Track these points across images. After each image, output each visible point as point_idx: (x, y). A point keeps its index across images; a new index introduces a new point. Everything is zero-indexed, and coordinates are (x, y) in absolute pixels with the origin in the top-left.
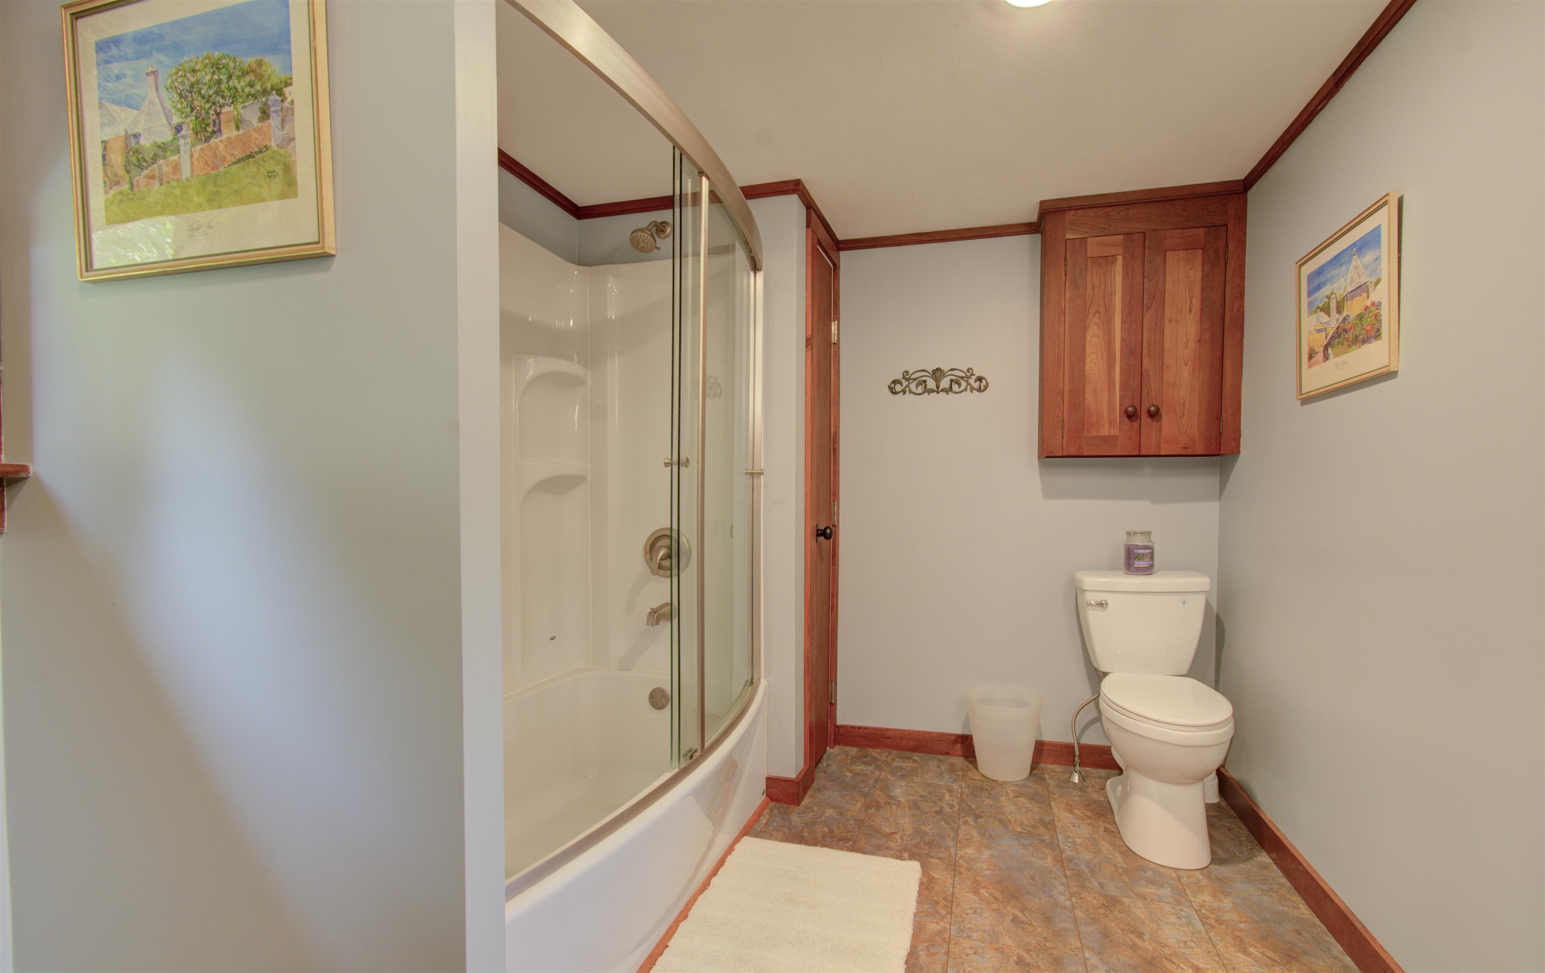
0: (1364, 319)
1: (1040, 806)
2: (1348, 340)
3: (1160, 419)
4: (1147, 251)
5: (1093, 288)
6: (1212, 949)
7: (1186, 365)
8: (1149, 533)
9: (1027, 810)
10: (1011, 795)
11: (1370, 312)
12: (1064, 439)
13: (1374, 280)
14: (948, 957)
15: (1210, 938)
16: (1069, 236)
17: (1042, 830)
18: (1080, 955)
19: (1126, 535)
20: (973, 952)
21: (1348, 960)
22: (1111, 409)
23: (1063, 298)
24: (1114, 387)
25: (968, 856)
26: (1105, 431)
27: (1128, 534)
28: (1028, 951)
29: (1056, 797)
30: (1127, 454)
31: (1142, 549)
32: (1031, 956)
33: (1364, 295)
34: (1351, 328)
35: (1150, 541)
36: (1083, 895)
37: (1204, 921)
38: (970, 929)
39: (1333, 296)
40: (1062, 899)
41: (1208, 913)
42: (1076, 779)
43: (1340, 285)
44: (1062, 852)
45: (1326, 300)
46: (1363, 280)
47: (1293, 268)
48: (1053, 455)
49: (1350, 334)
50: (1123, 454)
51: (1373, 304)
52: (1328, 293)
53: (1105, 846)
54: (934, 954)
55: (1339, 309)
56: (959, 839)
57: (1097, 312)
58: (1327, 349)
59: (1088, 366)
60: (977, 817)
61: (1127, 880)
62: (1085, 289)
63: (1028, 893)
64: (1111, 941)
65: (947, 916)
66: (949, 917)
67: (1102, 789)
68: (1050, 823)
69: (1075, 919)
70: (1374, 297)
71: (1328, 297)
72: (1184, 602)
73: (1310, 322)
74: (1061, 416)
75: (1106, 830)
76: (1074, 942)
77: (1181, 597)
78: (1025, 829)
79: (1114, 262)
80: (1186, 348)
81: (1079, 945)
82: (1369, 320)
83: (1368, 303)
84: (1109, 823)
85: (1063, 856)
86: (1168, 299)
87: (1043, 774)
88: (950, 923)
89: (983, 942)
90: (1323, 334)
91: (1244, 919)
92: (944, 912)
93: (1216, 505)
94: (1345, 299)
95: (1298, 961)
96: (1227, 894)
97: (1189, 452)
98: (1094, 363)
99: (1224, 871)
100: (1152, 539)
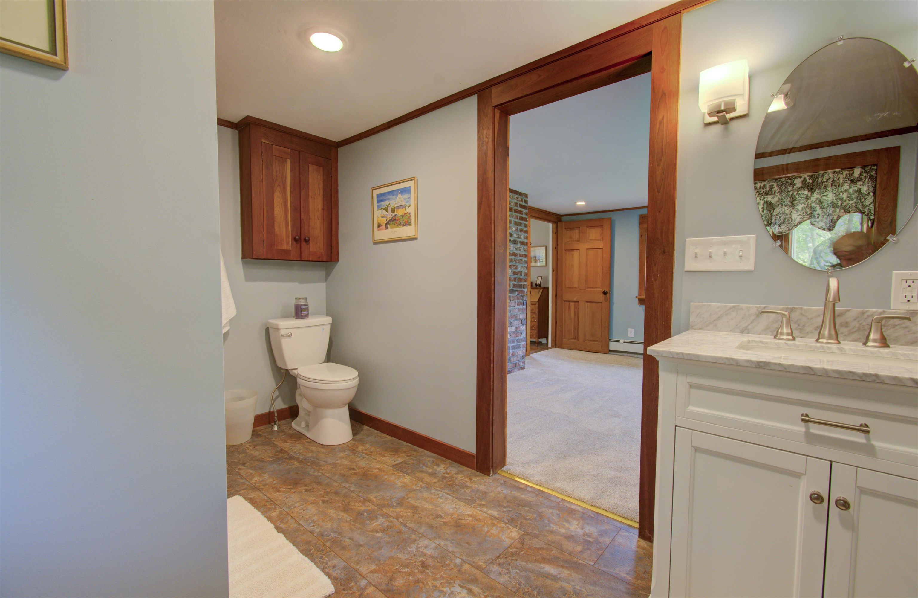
0: (404, 217)
1: (270, 446)
2: (397, 223)
3: (309, 244)
4: (301, 161)
5: (277, 172)
6: (377, 461)
7: (318, 219)
8: (306, 298)
9: (266, 450)
10: (251, 448)
11: (407, 215)
12: (265, 250)
13: (408, 204)
14: (294, 519)
15: (373, 458)
16: (263, 141)
17: (281, 455)
18: (342, 486)
19: (295, 300)
20: (303, 511)
21: (409, 444)
22: (287, 236)
23: (262, 174)
24: (288, 225)
25: (258, 481)
26: (285, 247)
27: (296, 298)
28: (323, 497)
29: (274, 439)
30: (295, 259)
31: (304, 306)
32: (325, 497)
33: (404, 209)
34: (398, 219)
35: (306, 302)
36: (323, 468)
37: (366, 454)
38: (292, 504)
39: (389, 206)
40: (316, 474)
41: (366, 452)
42: (276, 428)
43: (394, 202)
44: (298, 458)
45: (386, 206)
46: (403, 203)
47: (370, 190)
48: (259, 258)
49: (398, 221)
50: (293, 259)
51: (408, 213)
52: (387, 204)
53: (313, 448)
54: (287, 522)
55: (393, 211)
56: (245, 477)
57: (279, 185)
58: (387, 225)
59: (275, 212)
60: (244, 464)
61: (332, 455)
62: (273, 171)
63: (301, 479)
64: (347, 476)
65: (276, 507)
66: (277, 506)
67: (291, 428)
68: (282, 450)
69: (328, 477)
70: (408, 210)
71: (388, 206)
72: (323, 329)
73: (378, 214)
74: (263, 237)
75: (307, 442)
76: (336, 484)
77: (322, 327)
78: (273, 458)
79: (286, 162)
80: (318, 211)
81: (338, 484)
82: (406, 218)
83: (406, 212)
84: (306, 440)
85: (301, 459)
86: (310, 187)
87: (258, 433)
88: (281, 508)
89: (303, 505)
90: (385, 219)
91: (377, 448)
92: (273, 506)
93: (324, 284)
94: (395, 208)
95: (399, 451)
96: (366, 443)
97: (320, 260)
98: (278, 211)
99: (359, 437)
100: (307, 301)
